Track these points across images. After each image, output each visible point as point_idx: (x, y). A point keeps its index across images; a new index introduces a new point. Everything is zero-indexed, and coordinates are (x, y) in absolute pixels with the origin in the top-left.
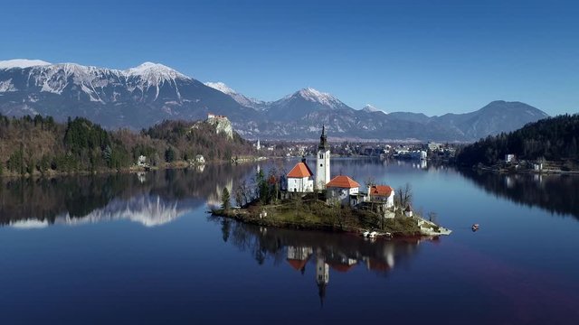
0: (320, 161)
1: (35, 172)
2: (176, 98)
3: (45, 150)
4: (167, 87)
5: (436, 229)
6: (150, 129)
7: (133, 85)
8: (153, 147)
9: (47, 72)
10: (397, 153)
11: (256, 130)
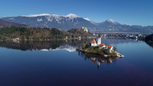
0: (98, 40)
1: (46, 39)
2: (77, 22)
3: (47, 35)
4: (75, 19)
5: (121, 55)
6: (69, 30)
7: (67, 19)
8: (69, 34)
9: (49, 16)
10: (130, 37)
11: (96, 30)
